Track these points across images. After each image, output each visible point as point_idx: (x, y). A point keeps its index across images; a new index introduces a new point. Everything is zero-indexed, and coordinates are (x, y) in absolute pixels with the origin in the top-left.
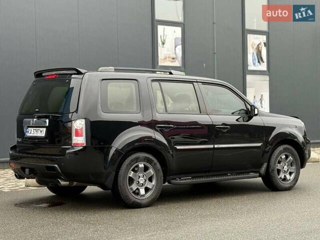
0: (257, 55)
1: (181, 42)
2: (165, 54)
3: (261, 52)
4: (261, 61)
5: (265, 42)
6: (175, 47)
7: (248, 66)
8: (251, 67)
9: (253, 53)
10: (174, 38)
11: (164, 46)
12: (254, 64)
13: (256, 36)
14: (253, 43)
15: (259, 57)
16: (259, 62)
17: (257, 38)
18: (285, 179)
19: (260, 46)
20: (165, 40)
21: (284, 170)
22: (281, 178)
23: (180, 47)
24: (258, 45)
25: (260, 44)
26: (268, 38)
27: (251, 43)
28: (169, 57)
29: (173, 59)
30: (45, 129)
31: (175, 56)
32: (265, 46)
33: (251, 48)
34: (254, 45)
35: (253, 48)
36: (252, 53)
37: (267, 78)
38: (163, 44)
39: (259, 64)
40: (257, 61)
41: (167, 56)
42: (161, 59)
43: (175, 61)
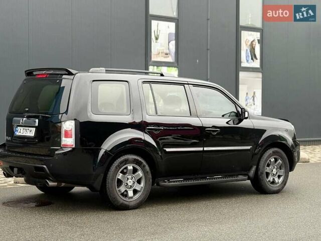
0: (250, 52)
1: (174, 38)
2: (158, 49)
3: (254, 49)
4: (254, 58)
5: (259, 39)
6: (169, 43)
7: (241, 62)
8: (244, 64)
9: (247, 50)
10: (168, 33)
11: (158, 41)
12: (247, 61)
13: (250, 33)
14: (247, 40)
15: (253, 54)
16: (252, 59)
17: (251, 35)
18: (273, 182)
19: (254, 43)
20: (158, 36)
21: (273, 173)
22: (269, 181)
23: (173, 43)
24: (252, 42)
25: (254, 41)
26: (262, 36)
27: (245, 40)
28: (162, 53)
29: (167, 54)
30: (34, 129)
31: (168, 52)
32: (259, 43)
33: (245, 45)
34: (248, 42)
35: (246, 45)
36: (245, 50)
37: (260, 75)
38: (157, 39)
39: (252, 61)
40: (250, 58)
41: (161, 52)
42: (154, 54)
43: (168, 57)
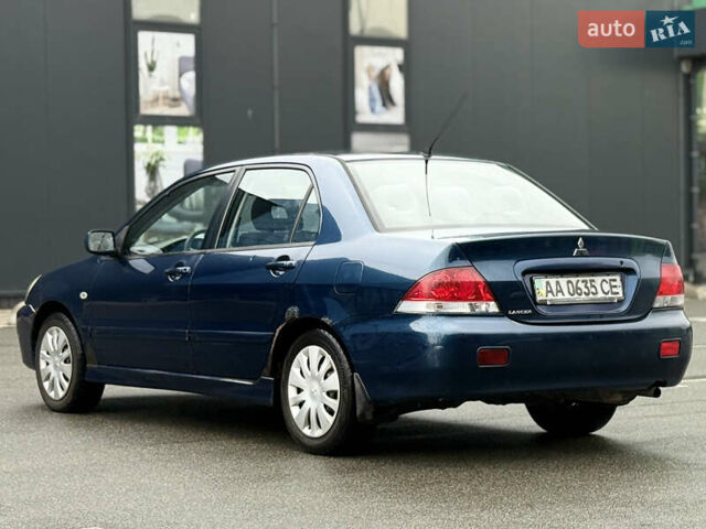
0: (380, 90)
1: (192, 65)
2: (154, 91)
3: (388, 84)
4: (388, 104)
6: (180, 75)
7: (355, 113)
8: (365, 115)
9: (370, 88)
10: (177, 56)
11: (155, 73)
12: (373, 110)
13: (377, 49)
15: (386, 94)
16: (384, 105)
17: (381, 54)
19: (387, 72)
20: (155, 62)
23: (191, 76)
24: (383, 70)
25: (388, 67)
26: (407, 55)
27: (366, 65)
28: (164, 97)
29: (175, 100)
31: (177, 94)
32: (401, 71)
33: (364, 76)
34: (373, 70)
35: (370, 76)
36: (366, 87)
37: (405, 139)
39: (384, 109)
40: (380, 102)
41: (161, 95)
42: (146, 102)
43: (179, 105)
